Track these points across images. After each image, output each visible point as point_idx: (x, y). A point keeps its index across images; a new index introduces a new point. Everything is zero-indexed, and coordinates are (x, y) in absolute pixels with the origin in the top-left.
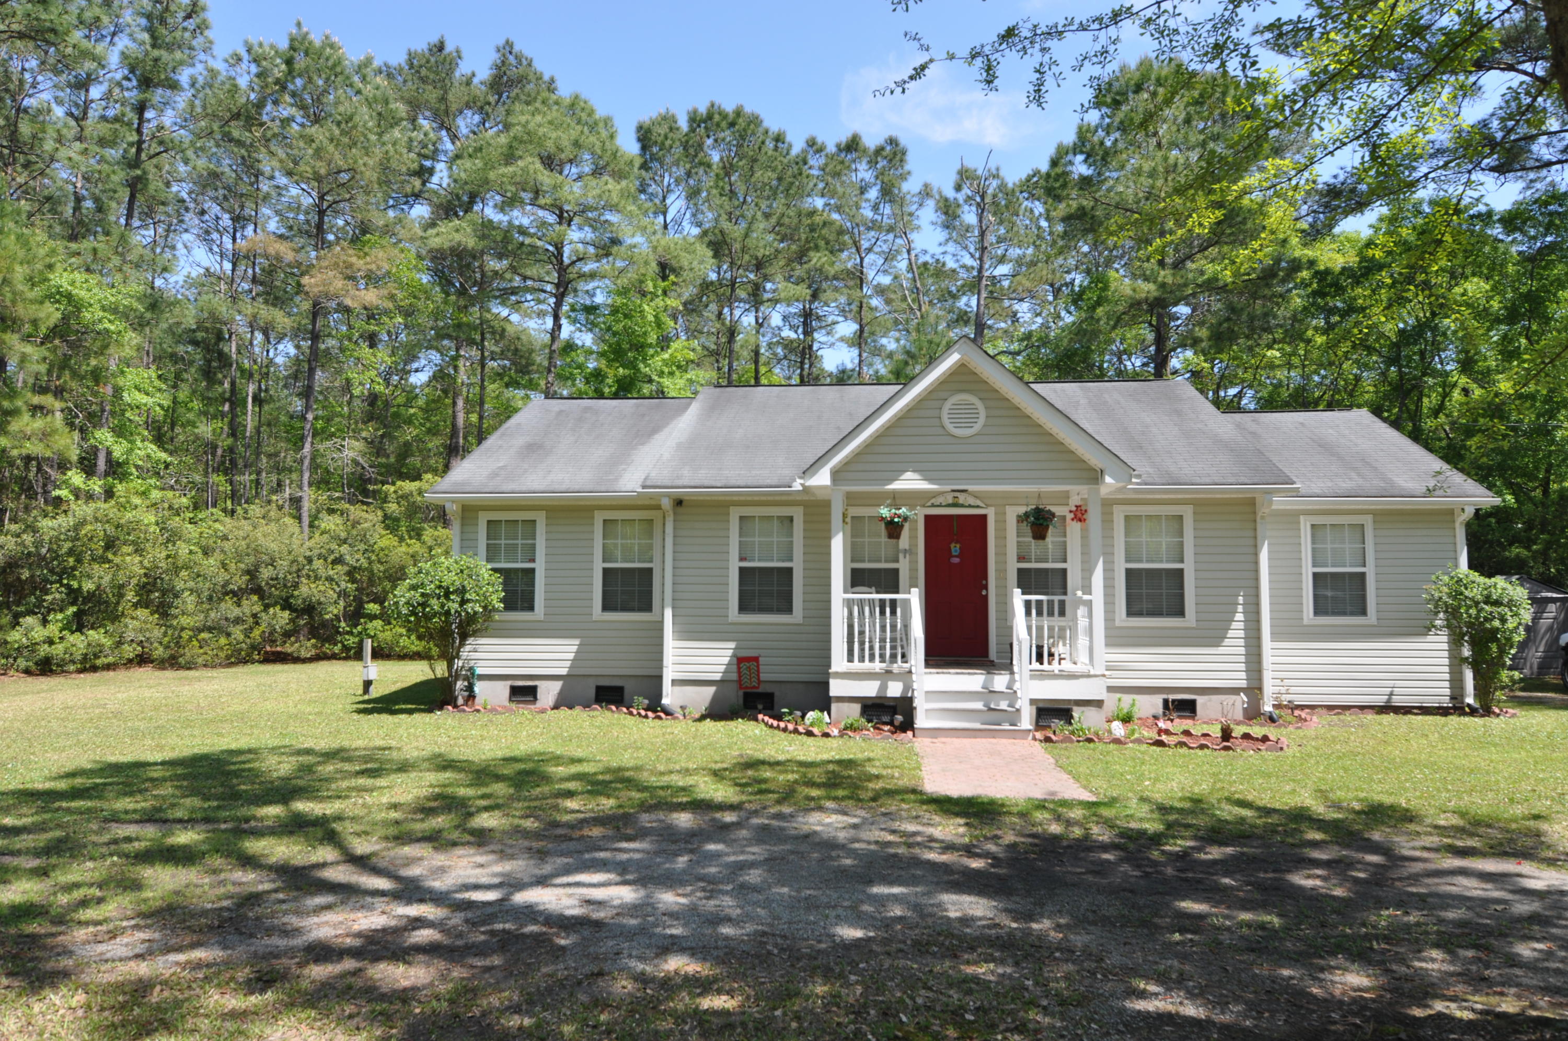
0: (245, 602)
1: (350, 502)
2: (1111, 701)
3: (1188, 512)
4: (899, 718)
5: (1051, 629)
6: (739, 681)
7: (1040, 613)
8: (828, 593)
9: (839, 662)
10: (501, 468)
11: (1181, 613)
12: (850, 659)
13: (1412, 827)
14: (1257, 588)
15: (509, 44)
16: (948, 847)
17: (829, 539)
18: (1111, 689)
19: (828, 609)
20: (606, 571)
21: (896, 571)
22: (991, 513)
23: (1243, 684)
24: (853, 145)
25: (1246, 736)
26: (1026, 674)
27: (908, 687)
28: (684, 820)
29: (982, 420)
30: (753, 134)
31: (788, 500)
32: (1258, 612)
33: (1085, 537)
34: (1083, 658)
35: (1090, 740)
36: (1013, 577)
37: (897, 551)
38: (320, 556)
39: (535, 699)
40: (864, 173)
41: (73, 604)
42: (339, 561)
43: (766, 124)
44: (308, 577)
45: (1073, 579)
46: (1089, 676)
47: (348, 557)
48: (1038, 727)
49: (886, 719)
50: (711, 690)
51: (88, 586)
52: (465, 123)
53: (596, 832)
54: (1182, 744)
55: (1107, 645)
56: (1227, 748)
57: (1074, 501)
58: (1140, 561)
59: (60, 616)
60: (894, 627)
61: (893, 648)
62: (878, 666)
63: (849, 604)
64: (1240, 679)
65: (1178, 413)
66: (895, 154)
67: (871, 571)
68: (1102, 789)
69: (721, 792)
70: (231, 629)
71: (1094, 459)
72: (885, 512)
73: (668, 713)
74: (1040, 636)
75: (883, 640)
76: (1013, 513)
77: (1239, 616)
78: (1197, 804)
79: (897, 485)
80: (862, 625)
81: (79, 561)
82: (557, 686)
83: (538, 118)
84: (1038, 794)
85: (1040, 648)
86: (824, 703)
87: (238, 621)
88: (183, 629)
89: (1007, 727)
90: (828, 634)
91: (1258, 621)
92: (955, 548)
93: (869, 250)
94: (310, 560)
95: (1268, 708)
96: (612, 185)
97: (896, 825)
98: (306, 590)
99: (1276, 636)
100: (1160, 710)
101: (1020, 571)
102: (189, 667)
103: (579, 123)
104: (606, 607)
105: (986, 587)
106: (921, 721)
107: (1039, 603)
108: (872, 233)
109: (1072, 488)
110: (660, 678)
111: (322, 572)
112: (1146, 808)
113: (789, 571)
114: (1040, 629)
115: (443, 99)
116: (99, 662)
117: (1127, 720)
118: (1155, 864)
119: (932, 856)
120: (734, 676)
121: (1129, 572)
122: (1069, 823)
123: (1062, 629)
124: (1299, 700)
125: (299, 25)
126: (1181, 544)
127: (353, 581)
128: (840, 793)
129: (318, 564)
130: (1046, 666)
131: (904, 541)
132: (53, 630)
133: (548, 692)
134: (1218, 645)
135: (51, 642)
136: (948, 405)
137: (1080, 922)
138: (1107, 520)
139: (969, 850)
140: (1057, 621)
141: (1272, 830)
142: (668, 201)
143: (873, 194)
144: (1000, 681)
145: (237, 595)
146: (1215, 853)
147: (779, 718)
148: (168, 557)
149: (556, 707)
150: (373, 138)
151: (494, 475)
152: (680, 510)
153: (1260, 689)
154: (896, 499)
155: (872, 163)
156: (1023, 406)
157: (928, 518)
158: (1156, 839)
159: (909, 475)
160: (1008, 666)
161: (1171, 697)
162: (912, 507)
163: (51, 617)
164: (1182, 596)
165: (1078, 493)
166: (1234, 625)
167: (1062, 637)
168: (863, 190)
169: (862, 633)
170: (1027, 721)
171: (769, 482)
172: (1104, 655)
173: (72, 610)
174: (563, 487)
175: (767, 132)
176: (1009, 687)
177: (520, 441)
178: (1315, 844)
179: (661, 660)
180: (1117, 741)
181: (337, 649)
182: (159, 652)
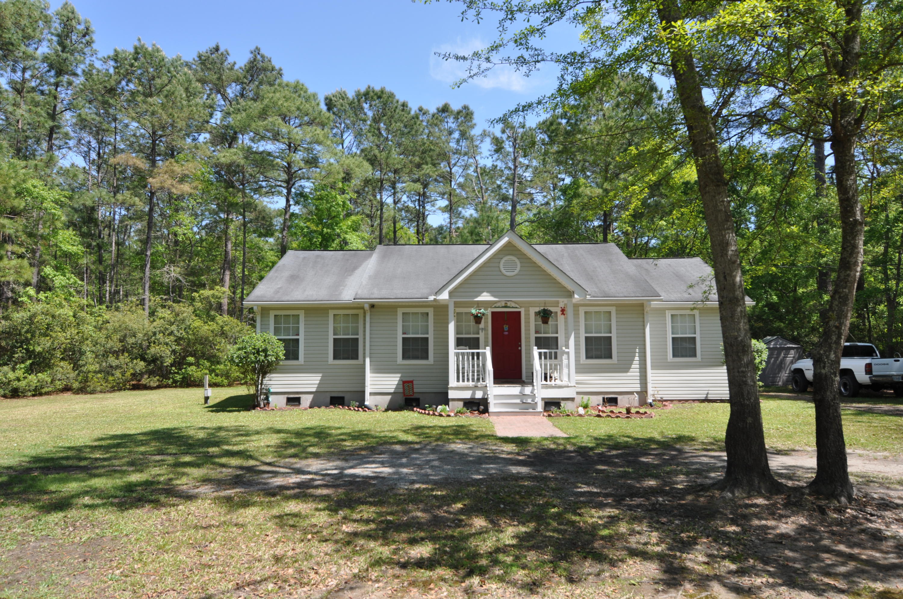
0: (121, 357)
1: (174, 301)
2: (578, 398)
3: (613, 310)
4: (482, 407)
5: (551, 365)
6: (404, 393)
7: (545, 358)
8: (447, 349)
9: (453, 382)
10: (280, 288)
11: (610, 357)
12: (458, 380)
13: (693, 443)
14: (645, 345)
15: (258, 49)
16: (509, 453)
17: (448, 324)
18: (578, 393)
19: (447, 357)
20: (335, 340)
21: (478, 339)
22: (522, 311)
23: (639, 390)
24: (445, 109)
25: (638, 412)
26: (540, 386)
27: (485, 393)
28: (398, 448)
29: (518, 268)
30: (392, 102)
31: (427, 305)
32: (645, 356)
33: (566, 322)
34: (565, 378)
35: (568, 415)
36: (533, 341)
37: (479, 329)
38: (160, 332)
39: (300, 403)
40: (451, 123)
41: (30, 358)
42: (171, 333)
43: (397, 97)
44: (154, 343)
45: (561, 341)
46: (568, 387)
47: (176, 332)
48: (545, 410)
49: (475, 408)
50: (389, 397)
51: (38, 349)
52: (232, 91)
53: (363, 453)
54: (609, 416)
55: (576, 372)
56: (628, 417)
57: (562, 305)
58: (591, 333)
59: (23, 366)
60: (478, 365)
61: (478, 375)
62: (471, 384)
63: (457, 355)
64: (637, 387)
65: (610, 261)
66: (467, 114)
67: (466, 338)
68: (572, 433)
69: (410, 438)
70: (114, 372)
71: (570, 286)
72: (474, 311)
73: (369, 409)
74: (546, 369)
75: (473, 372)
76: (533, 311)
77: (637, 358)
78: (610, 437)
79: (479, 299)
80: (463, 364)
81: (33, 336)
82: (310, 397)
83: (278, 95)
84: (546, 435)
85: (546, 374)
86: (446, 401)
87: (117, 367)
88: (89, 372)
89: (531, 410)
90: (447, 369)
91: (645, 360)
92: (506, 327)
93: (455, 165)
94: (155, 334)
95: (650, 401)
96: (319, 130)
97: (487, 447)
98: (153, 350)
99: (653, 368)
100: (601, 402)
101: (536, 338)
102: (93, 392)
103: (299, 96)
104: (335, 358)
105: (520, 346)
106: (492, 409)
107: (545, 353)
108: (456, 156)
109: (560, 300)
110: (364, 392)
111: (161, 340)
112: (589, 439)
113: (427, 339)
114: (546, 365)
115: (219, 79)
116: (43, 391)
117: (586, 407)
118: (590, 456)
119: (504, 456)
120: (401, 390)
121: (587, 338)
122: (558, 444)
123: (556, 365)
124: (666, 397)
125: (139, 40)
126: (610, 325)
127: (179, 344)
128: (461, 437)
129: (160, 336)
130: (548, 383)
131: (482, 325)
132: (19, 373)
133: (306, 400)
134: (627, 372)
135: (18, 380)
136: (503, 261)
137: (560, 472)
138: (576, 314)
139: (518, 454)
140: (553, 361)
141: (638, 445)
142: (344, 137)
143: (456, 135)
144: (528, 390)
145: (116, 354)
146: (614, 452)
147: (425, 409)
148: (78, 333)
149: (311, 407)
150: (185, 103)
151: (277, 292)
152: (373, 310)
153: (646, 392)
154: (479, 304)
155: (456, 118)
156: (537, 262)
157: (493, 313)
158: (592, 449)
159: (485, 294)
160: (532, 383)
161: (606, 396)
162: (486, 309)
163: (18, 366)
164: (611, 349)
165: (563, 302)
166: (635, 362)
167: (556, 369)
168: (450, 133)
169: (463, 368)
170: (540, 408)
171: (417, 296)
172: (576, 377)
173: (29, 362)
174: (314, 298)
175: (398, 102)
176: (532, 392)
177: (286, 274)
178: (654, 449)
179: (364, 383)
180: (580, 415)
181: (170, 382)
182: (76, 385)
